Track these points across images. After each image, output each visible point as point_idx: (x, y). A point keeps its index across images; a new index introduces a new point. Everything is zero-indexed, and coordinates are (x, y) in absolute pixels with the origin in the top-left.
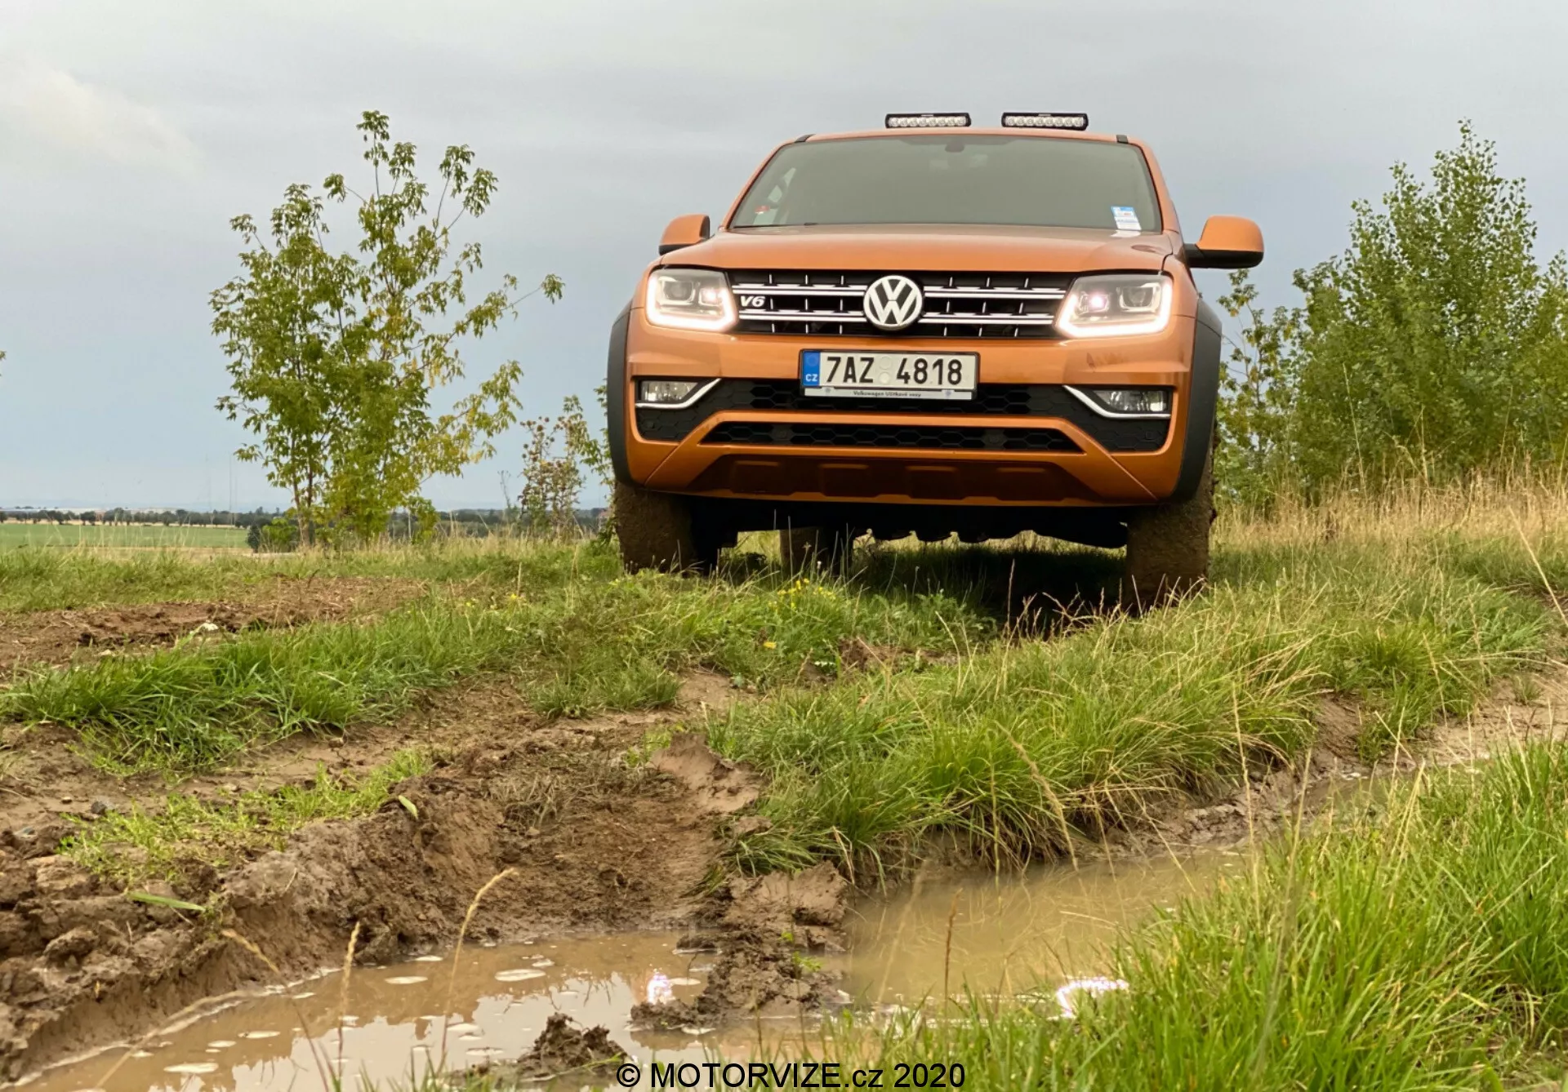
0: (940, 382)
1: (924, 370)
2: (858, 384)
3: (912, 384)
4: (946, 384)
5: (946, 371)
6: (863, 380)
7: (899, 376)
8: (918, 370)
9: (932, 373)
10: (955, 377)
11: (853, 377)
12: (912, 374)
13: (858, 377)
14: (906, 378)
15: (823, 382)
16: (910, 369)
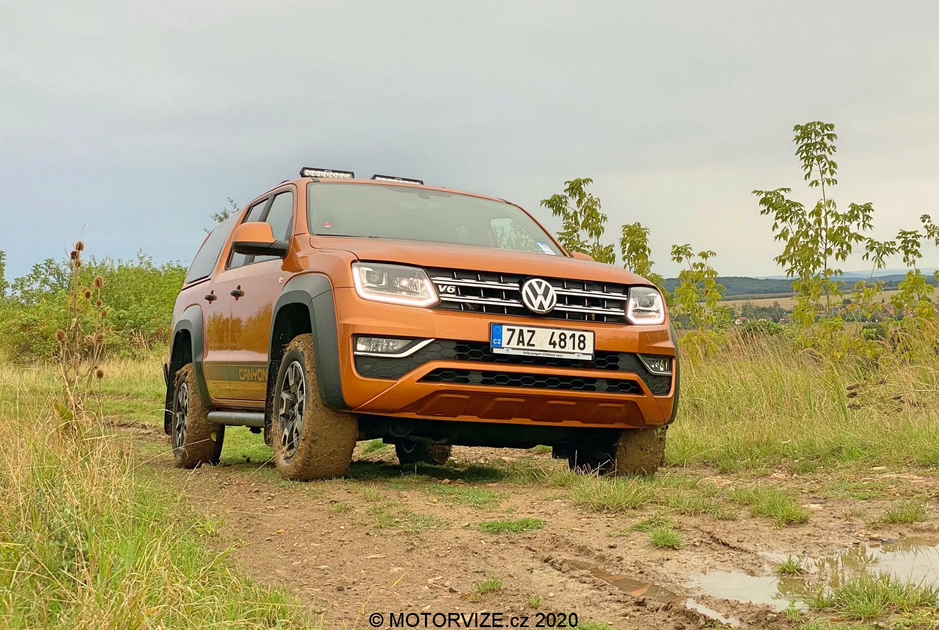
0: (574, 349)
1: (564, 340)
2: (526, 347)
3: (558, 348)
4: (577, 350)
5: (577, 341)
6: (529, 344)
7: (550, 343)
8: (561, 340)
9: (569, 342)
10: (582, 345)
11: (523, 342)
12: (557, 342)
13: (526, 342)
14: (554, 344)
15: (504, 344)
16: (556, 339)
